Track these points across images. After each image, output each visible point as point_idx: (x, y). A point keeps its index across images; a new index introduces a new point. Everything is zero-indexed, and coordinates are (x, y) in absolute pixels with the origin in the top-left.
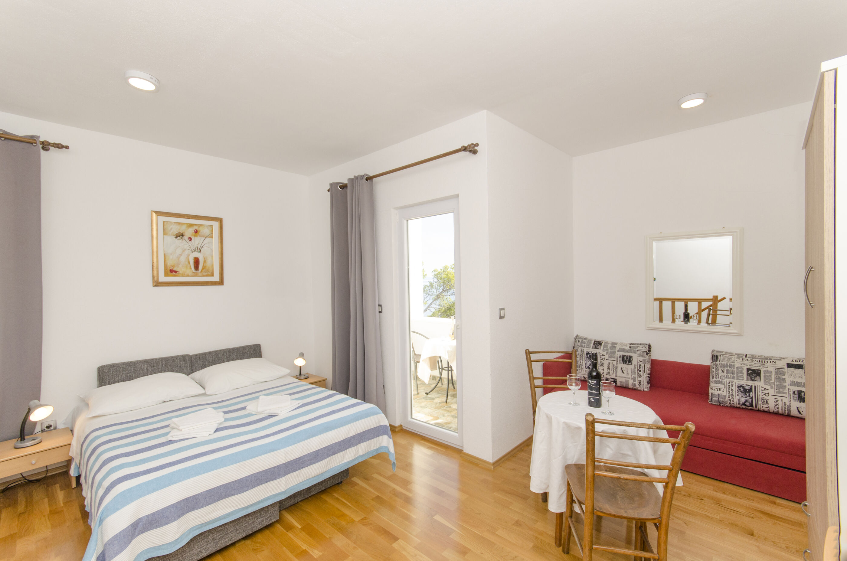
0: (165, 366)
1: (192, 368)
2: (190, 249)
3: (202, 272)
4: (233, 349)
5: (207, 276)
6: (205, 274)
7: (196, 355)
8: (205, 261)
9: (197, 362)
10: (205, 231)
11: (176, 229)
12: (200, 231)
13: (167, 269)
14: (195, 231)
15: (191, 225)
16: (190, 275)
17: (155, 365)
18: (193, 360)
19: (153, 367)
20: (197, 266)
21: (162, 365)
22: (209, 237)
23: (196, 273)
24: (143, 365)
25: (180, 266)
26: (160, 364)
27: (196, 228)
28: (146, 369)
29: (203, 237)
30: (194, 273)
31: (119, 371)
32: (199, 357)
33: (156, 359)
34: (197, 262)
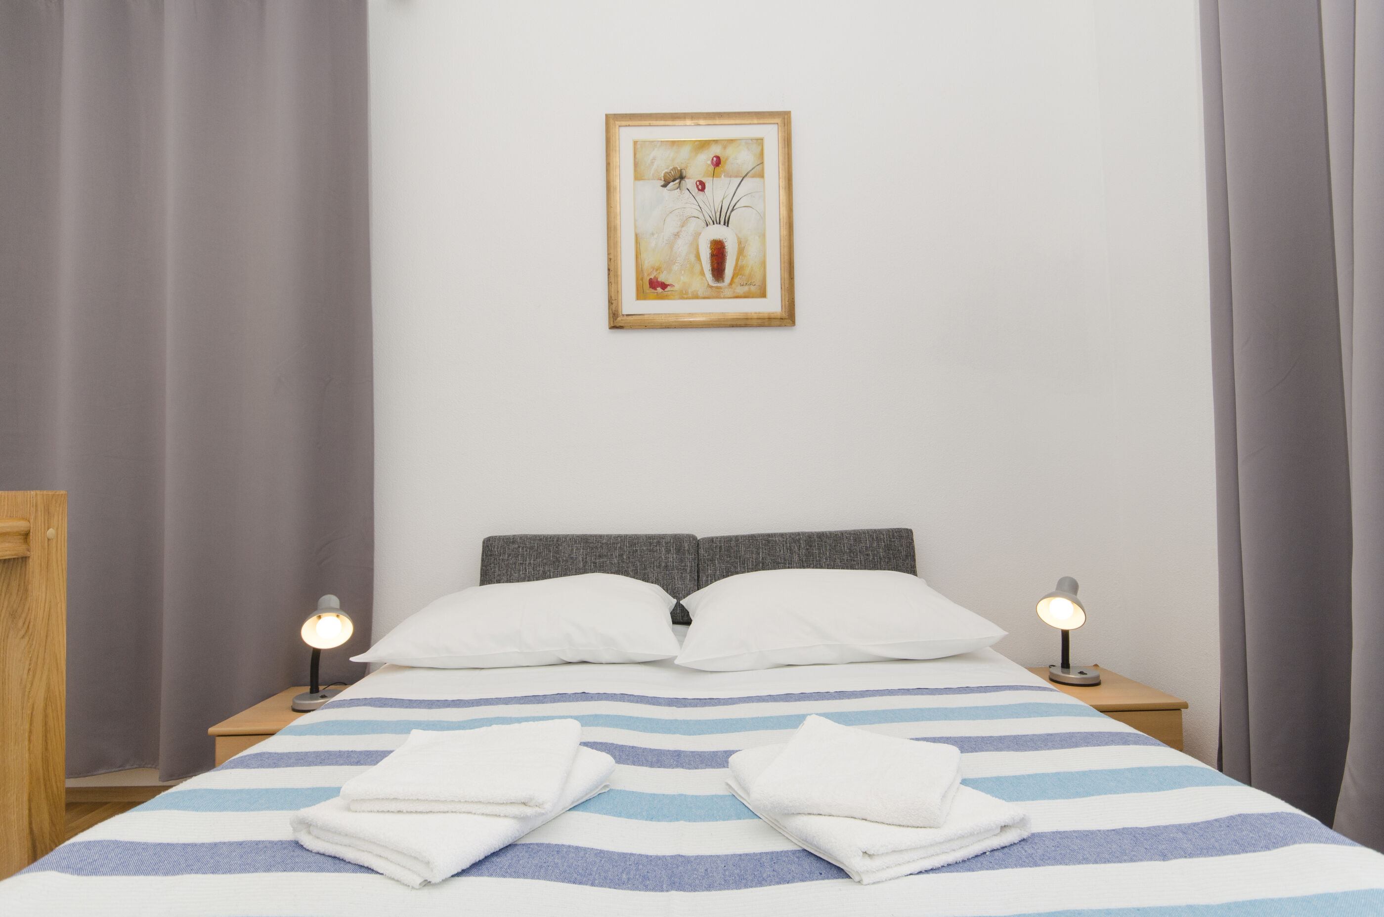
0: (629, 558)
1: (698, 576)
2: (701, 216)
3: (733, 285)
4: (821, 536)
5: (746, 296)
6: (740, 290)
7: (712, 540)
8: (741, 251)
9: (712, 560)
10: (742, 158)
11: (663, 161)
12: (727, 159)
13: (642, 279)
14: (715, 159)
15: (703, 145)
16: (700, 294)
17: (604, 551)
18: (702, 551)
19: (600, 556)
20: (718, 270)
21: (621, 555)
22: (753, 177)
23: (717, 288)
24: (577, 549)
25: (676, 268)
26: (617, 553)
27: (716, 150)
28: (583, 560)
29: (736, 177)
30: (711, 287)
31: (523, 555)
32: (721, 547)
33: (609, 537)
34: (718, 252)
